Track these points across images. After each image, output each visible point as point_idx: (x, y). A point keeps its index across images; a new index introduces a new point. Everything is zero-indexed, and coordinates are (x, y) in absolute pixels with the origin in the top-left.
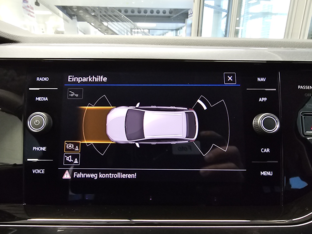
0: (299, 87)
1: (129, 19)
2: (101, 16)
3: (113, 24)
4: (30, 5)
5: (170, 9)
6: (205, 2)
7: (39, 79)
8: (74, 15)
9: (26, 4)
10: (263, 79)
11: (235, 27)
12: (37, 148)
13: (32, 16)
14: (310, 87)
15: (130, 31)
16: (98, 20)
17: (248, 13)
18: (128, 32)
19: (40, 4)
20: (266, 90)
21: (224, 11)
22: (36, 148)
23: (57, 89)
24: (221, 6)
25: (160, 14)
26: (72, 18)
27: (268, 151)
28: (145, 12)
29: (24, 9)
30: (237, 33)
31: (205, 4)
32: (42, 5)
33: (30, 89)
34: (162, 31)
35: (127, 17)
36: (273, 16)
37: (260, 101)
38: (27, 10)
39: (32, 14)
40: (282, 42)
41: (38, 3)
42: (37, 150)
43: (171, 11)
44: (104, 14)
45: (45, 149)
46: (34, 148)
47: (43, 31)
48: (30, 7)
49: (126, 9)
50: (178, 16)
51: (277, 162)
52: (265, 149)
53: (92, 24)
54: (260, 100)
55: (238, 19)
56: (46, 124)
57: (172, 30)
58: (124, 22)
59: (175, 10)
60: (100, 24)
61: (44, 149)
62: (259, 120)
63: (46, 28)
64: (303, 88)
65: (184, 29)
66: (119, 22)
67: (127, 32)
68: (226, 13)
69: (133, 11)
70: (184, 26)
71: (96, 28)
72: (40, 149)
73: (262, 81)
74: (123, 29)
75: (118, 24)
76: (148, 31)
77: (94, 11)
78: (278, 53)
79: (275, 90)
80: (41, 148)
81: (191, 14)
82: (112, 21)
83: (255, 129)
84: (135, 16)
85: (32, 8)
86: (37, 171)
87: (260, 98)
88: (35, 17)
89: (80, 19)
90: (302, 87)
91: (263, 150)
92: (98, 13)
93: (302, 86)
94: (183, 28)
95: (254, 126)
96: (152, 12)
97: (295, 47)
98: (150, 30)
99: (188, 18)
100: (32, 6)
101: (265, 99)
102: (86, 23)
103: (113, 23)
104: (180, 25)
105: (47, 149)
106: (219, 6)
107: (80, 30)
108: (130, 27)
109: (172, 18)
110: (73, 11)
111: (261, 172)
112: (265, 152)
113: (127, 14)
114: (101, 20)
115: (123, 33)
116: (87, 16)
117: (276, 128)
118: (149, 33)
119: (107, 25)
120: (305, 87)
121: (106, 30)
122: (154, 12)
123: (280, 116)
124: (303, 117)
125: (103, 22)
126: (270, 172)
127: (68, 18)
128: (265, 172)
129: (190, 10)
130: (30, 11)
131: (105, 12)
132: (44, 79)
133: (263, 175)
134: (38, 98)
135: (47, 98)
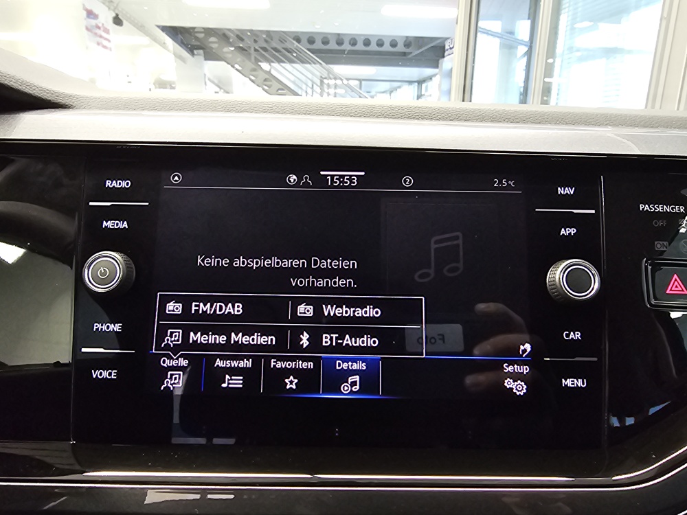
0: (641, 207)
1: (317, 56)
2: (256, 50)
3: (281, 66)
4: (103, 24)
5: (407, 37)
6: (481, 24)
7: (111, 185)
8: (199, 48)
9: (93, 22)
10: (569, 191)
11: (544, 78)
12: (102, 325)
13: (105, 47)
14: (663, 207)
15: (319, 84)
16: (250, 54)
17: (571, 49)
18: (315, 85)
19: (125, 22)
20: (575, 211)
21: (521, 43)
22: (99, 326)
23: (147, 204)
24: (516, 34)
25: (384, 49)
26: (193, 54)
28: (353, 42)
29: (90, 33)
30: (547, 90)
31: (480, 28)
32: (129, 24)
33: (91, 204)
34: (388, 83)
35: (312, 53)
37: (563, 234)
38: (95, 34)
39: (105, 43)
41: (120, 19)
42: (102, 329)
43: (409, 42)
44: (265, 45)
46: (97, 326)
47: (129, 79)
48: (102, 29)
49: (311, 35)
50: (422, 52)
51: (595, 359)
52: (572, 333)
53: (237, 66)
54: (562, 232)
55: (550, 61)
56: (122, 277)
57: (410, 82)
58: (306, 63)
59: (417, 39)
60: (254, 67)
61: (117, 328)
62: (557, 274)
63: (135, 74)
64: (650, 209)
65: (436, 80)
66: (294, 62)
67: (313, 85)
68: (526, 49)
69: (325, 42)
70: (437, 74)
71: (246, 77)
72: (108, 327)
73: (567, 193)
74: (303, 78)
75: (293, 67)
76: (357, 82)
77: (242, 40)
79: (593, 212)
80: (112, 326)
81: (451, 48)
82: (280, 61)
83: (550, 292)
84: (331, 51)
85: (107, 31)
86: (101, 374)
87: (563, 230)
88: (113, 49)
89: (210, 56)
90: (647, 208)
91: (568, 335)
92: (249, 42)
93: (647, 206)
94: (433, 78)
95: (550, 286)
96: (367, 42)
97: (636, 126)
98: (363, 82)
99: (444, 57)
100: (105, 25)
101: (573, 231)
102: (223, 63)
103: (283, 64)
104: (428, 71)
105: (123, 328)
106: (512, 33)
107: (209, 80)
108: (318, 74)
109: (410, 56)
110: (197, 38)
111: (563, 380)
112: (572, 338)
113: (314, 47)
114: (255, 57)
115: (304, 87)
116: (225, 50)
117: (593, 289)
118: (360, 88)
119: (268, 70)
120: (653, 207)
121: (265, 80)
122: (372, 44)
123: (604, 267)
124: (650, 267)
125: (261, 62)
126: (580, 380)
127: (184, 53)
128: (571, 380)
129: (449, 41)
130: (101, 37)
131: (266, 41)
132: (120, 183)
133: (566, 386)
134: (107, 222)
135: (125, 225)
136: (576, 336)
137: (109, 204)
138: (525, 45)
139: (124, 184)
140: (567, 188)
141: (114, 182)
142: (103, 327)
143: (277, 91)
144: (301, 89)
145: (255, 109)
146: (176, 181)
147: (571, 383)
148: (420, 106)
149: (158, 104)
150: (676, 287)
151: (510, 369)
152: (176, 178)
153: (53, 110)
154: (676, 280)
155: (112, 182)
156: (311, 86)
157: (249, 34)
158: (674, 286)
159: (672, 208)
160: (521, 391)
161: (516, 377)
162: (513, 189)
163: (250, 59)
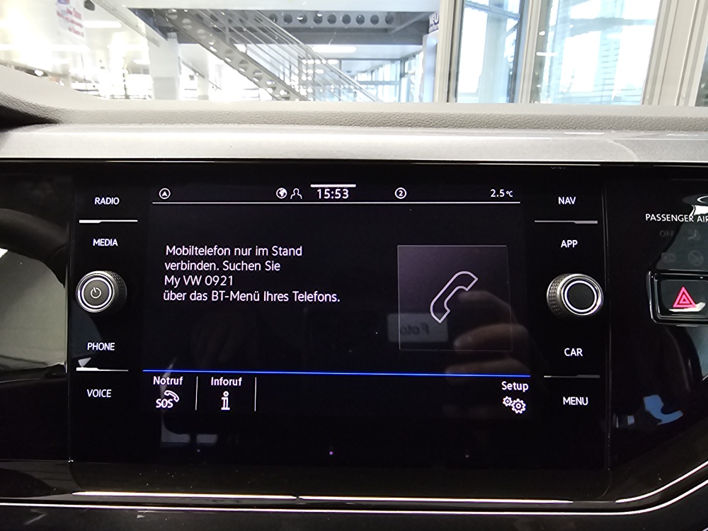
0: (647, 216)
1: (294, 36)
2: (231, 31)
3: (258, 47)
4: (74, 9)
5: (389, 13)
7: (100, 202)
8: (169, 30)
9: (64, 7)
10: (570, 201)
11: (536, 52)
12: (95, 345)
13: (76, 32)
14: (670, 216)
15: (297, 65)
16: (224, 35)
17: (565, 20)
18: (292, 66)
19: (96, 5)
20: (577, 222)
21: (511, 16)
22: (93, 345)
23: (137, 221)
24: (505, 6)
25: (365, 25)
26: (166, 37)
27: (580, 352)
28: (332, 19)
29: (61, 18)
30: (539, 63)
31: (467, 1)
32: (100, 8)
33: (81, 221)
34: (369, 61)
35: (290, 33)
36: (625, 27)
37: (564, 247)
38: (67, 19)
39: (77, 28)
41: (91, 3)
42: (95, 348)
43: (390, 18)
44: (240, 25)
45: (112, 346)
46: (90, 345)
47: (102, 65)
48: (73, 13)
49: (288, 13)
50: (405, 28)
51: (598, 377)
52: (573, 350)
53: (212, 48)
54: (563, 244)
55: (542, 33)
56: (115, 296)
57: (393, 60)
58: (283, 43)
59: (399, 14)
60: (229, 48)
61: (110, 347)
62: (559, 289)
63: (108, 59)
64: (657, 218)
65: (420, 57)
66: (271, 43)
67: (290, 66)
68: (516, 22)
69: (303, 20)
70: (421, 51)
71: (221, 59)
72: (101, 346)
73: (568, 203)
74: (280, 59)
75: (270, 47)
76: (336, 62)
77: (215, 20)
79: (596, 222)
80: (105, 346)
81: (435, 24)
82: (256, 42)
83: (551, 307)
84: (308, 29)
85: (78, 16)
86: (96, 393)
87: (564, 241)
88: (85, 35)
89: (184, 38)
90: (653, 217)
91: (569, 352)
92: (224, 23)
93: (653, 215)
94: (417, 56)
95: (550, 301)
96: (347, 19)
98: (343, 61)
99: (428, 33)
100: (77, 10)
101: (574, 243)
102: (199, 45)
103: (259, 45)
104: (411, 48)
105: (116, 347)
106: (500, 5)
107: (184, 63)
108: (296, 54)
109: (393, 32)
110: (170, 20)
111: (564, 399)
112: (574, 355)
113: (291, 25)
114: (231, 39)
115: (281, 68)
116: (199, 32)
117: (595, 306)
118: (340, 68)
119: (244, 51)
120: (660, 216)
121: (242, 62)
122: (352, 20)
123: (607, 280)
124: (656, 281)
125: (237, 43)
126: (582, 399)
127: (158, 36)
128: (572, 398)
129: (434, 15)
130: (72, 22)
131: (241, 21)
132: (109, 200)
133: (567, 404)
134: (97, 240)
135: (115, 241)
136: (578, 352)
137: (98, 221)
138: (515, 19)
139: (112, 201)
140: (568, 198)
141: (103, 199)
142: (97, 346)
143: (254, 73)
144: (279, 70)
146: (165, 197)
147: (572, 401)
148: (412, 112)
150: (684, 300)
151: (509, 387)
152: (165, 194)
153: (40, 126)
154: (684, 293)
155: (101, 199)
156: (289, 67)
157: (223, 14)
158: (682, 299)
159: (680, 218)
160: (520, 409)
161: (514, 394)
162: (511, 200)
163: (224, 40)
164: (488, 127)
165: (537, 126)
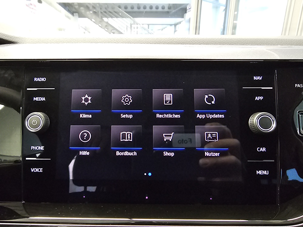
0: (296, 85)
1: (129, 14)
2: (101, 12)
3: (113, 19)
5: (169, 4)
7: (37, 80)
8: (76, 12)
9: (29, 2)
11: (233, 21)
12: (35, 147)
15: (130, 27)
16: (99, 15)
18: (128, 27)
20: (262, 88)
21: (222, 5)
22: (34, 147)
23: (54, 89)
25: (159, 10)
26: (73, 15)
27: (265, 150)
28: (145, 8)
29: (28, 7)
32: (45, 2)
33: (28, 89)
34: (161, 25)
35: (127, 13)
37: (257, 100)
38: (30, 8)
40: (279, 39)
42: (35, 149)
43: (171, 7)
44: (105, 10)
45: (43, 148)
46: (32, 147)
48: (33, 5)
49: (126, 5)
50: (176, 11)
51: (273, 161)
52: (261, 148)
53: (93, 20)
54: (256, 98)
55: (236, 13)
56: (43, 125)
57: (171, 25)
58: (124, 18)
59: (174, 5)
60: (100, 20)
62: (254, 120)
64: (301, 86)
65: (183, 23)
66: (119, 17)
68: (224, 8)
69: (132, 8)
70: (183, 21)
71: (97, 25)
73: (258, 79)
74: (122, 24)
75: (118, 19)
76: (147, 26)
77: (95, 8)
78: (275, 51)
79: (272, 88)
80: (39, 148)
81: (190, 9)
82: (112, 17)
83: (251, 128)
85: (35, 6)
86: (35, 170)
87: (256, 97)
89: (81, 16)
90: (299, 86)
91: (259, 149)
92: (99, 9)
94: (181, 23)
95: (250, 125)
96: (151, 7)
97: (292, 45)
98: (149, 25)
99: (186, 13)
100: (34, 3)
101: (261, 98)
102: (87, 19)
104: (179, 20)
105: (45, 148)
106: (218, 1)
107: (81, 26)
108: (129, 22)
109: (171, 13)
110: (75, 8)
111: (257, 171)
112: (261, 151)
113: (127, 10)
114: (101, 16)
115: (123, 28)
116: (88, 13)
117: (272, 127)
118: (148, 28)
119: (107, 21)
121: (106, 26)
122: (153, 8)
123: (277, 115)
124: (300, 115)
125: (103, 18)
126: (266, 171)
127: (70, 15)
128: (261, 171)
129: (189, 5)
130: (32, 9)
131: (106, 8)
132: (41, 79)
133: (258, 174)
134: (35, 98)
135: (44, 99)
136: (263, 149)
137: (36, 89)
138: (224, 6)
139: (43, 79)
140: (258, 77)
141: (38, 78)
142: (35, 148)
143: (111, 30)
145: (104, 41)
147: (261, 172)
149: (58, 40)
153: (9, 44)
156: (126, 28)
157: (98, 5)
163: (99, 17)
164: (220, 44)
165: (242, 43)
